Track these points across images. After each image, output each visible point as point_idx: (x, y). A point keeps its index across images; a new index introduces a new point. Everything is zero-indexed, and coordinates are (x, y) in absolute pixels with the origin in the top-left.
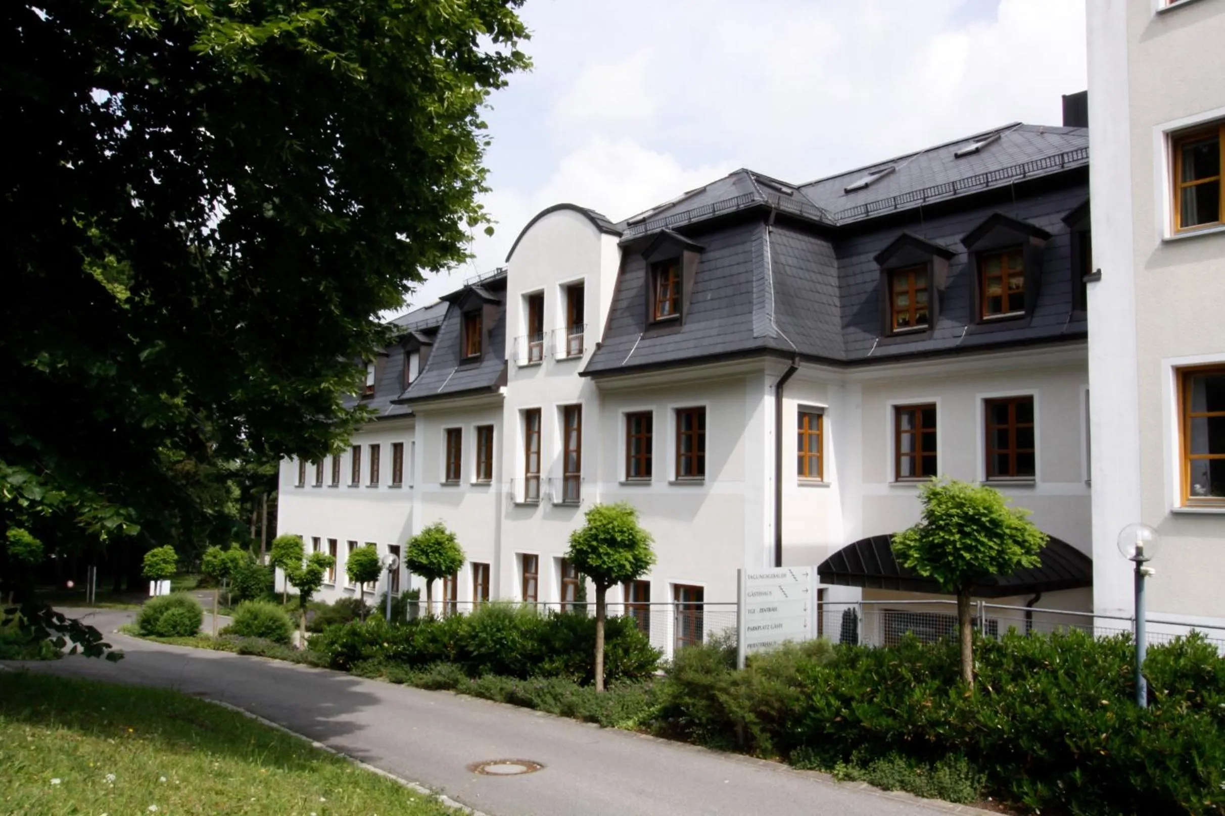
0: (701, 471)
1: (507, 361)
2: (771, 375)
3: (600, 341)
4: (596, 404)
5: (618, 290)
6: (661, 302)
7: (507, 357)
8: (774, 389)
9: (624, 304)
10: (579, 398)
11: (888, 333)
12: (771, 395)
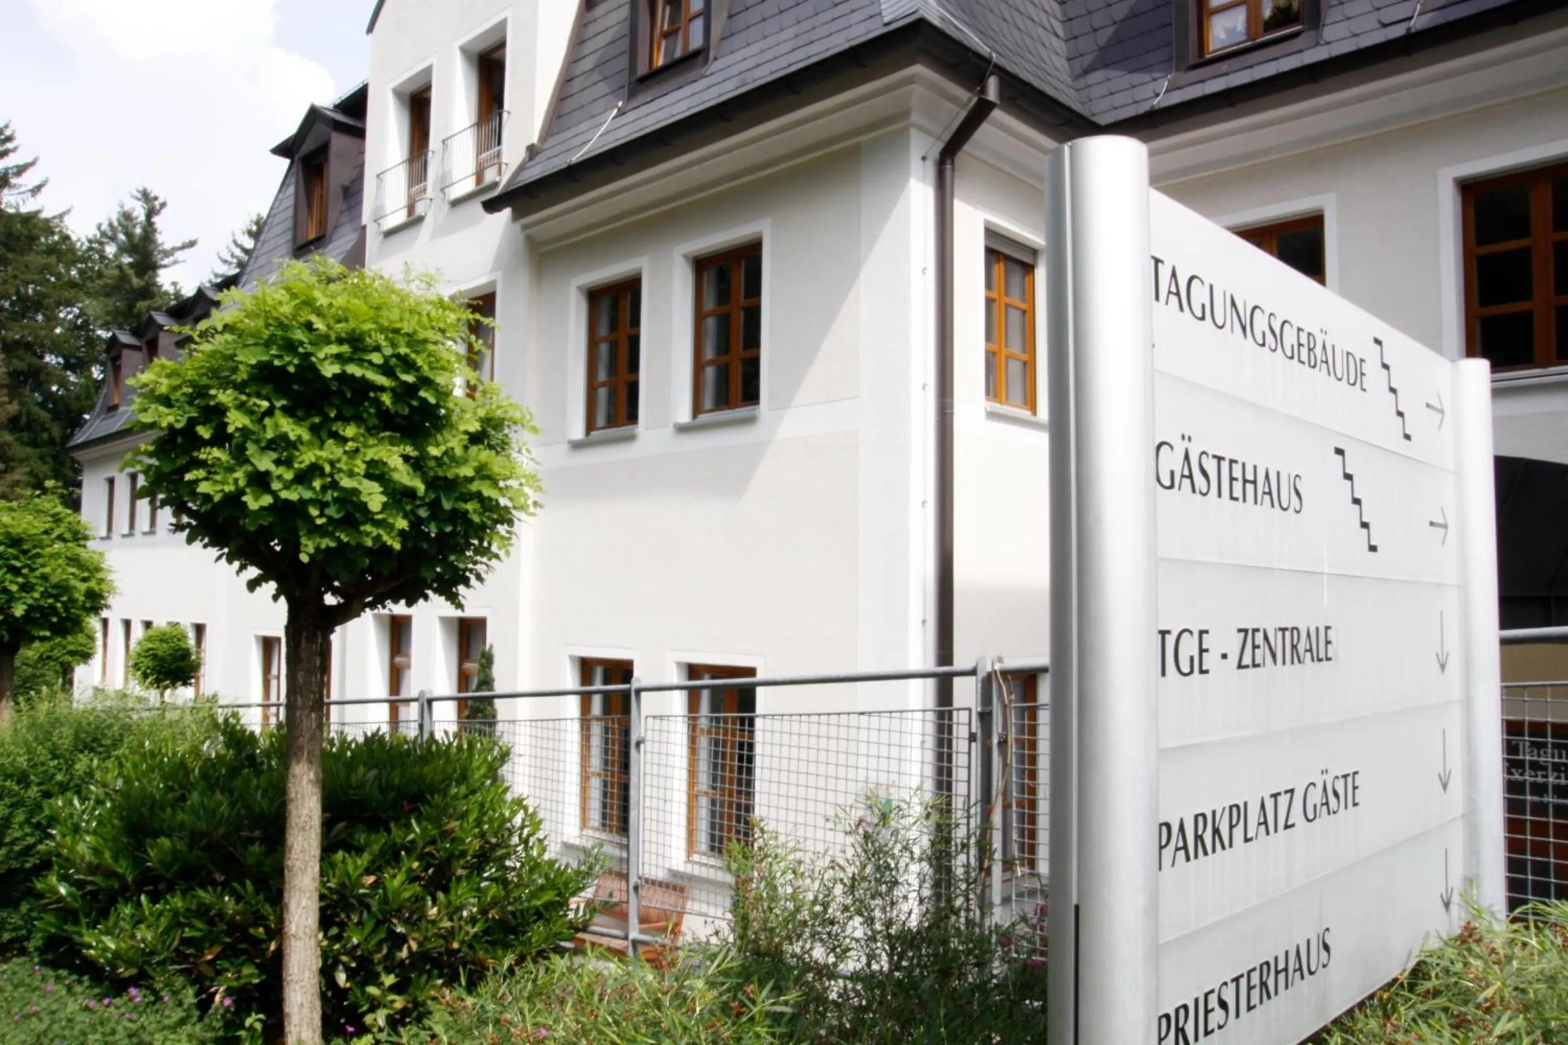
0: (751, 395)
1: (364, 228)
2: (927, 132)
3: (535, 140)
4: (524, 276)
5: (578, 40)
6: (666, 35)
7: (366, 218)
8: (930, 169)
9: (587, 64)
10: (492, 270)
11: (1192, 61)
12: (924, 181)
